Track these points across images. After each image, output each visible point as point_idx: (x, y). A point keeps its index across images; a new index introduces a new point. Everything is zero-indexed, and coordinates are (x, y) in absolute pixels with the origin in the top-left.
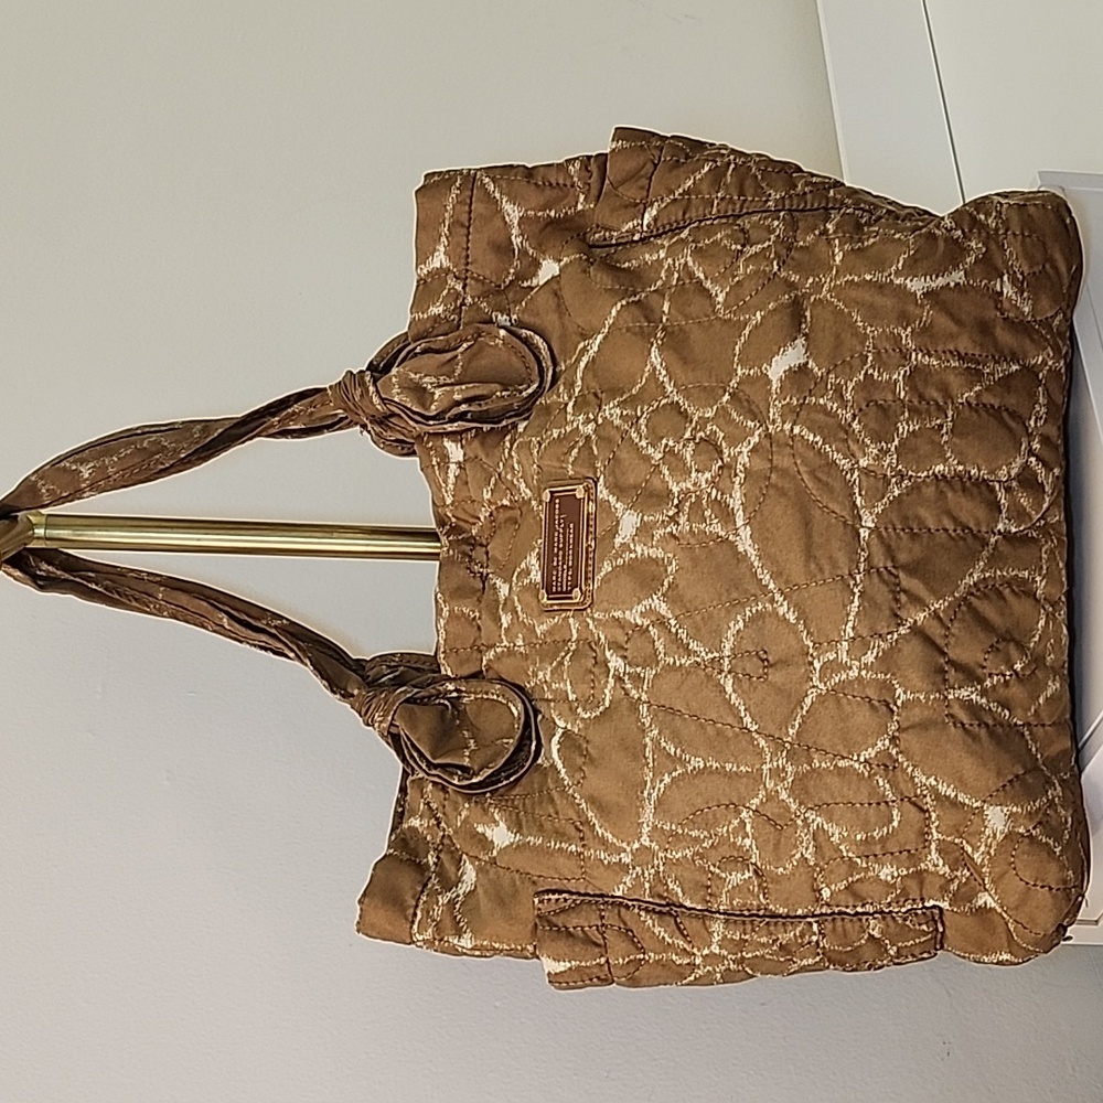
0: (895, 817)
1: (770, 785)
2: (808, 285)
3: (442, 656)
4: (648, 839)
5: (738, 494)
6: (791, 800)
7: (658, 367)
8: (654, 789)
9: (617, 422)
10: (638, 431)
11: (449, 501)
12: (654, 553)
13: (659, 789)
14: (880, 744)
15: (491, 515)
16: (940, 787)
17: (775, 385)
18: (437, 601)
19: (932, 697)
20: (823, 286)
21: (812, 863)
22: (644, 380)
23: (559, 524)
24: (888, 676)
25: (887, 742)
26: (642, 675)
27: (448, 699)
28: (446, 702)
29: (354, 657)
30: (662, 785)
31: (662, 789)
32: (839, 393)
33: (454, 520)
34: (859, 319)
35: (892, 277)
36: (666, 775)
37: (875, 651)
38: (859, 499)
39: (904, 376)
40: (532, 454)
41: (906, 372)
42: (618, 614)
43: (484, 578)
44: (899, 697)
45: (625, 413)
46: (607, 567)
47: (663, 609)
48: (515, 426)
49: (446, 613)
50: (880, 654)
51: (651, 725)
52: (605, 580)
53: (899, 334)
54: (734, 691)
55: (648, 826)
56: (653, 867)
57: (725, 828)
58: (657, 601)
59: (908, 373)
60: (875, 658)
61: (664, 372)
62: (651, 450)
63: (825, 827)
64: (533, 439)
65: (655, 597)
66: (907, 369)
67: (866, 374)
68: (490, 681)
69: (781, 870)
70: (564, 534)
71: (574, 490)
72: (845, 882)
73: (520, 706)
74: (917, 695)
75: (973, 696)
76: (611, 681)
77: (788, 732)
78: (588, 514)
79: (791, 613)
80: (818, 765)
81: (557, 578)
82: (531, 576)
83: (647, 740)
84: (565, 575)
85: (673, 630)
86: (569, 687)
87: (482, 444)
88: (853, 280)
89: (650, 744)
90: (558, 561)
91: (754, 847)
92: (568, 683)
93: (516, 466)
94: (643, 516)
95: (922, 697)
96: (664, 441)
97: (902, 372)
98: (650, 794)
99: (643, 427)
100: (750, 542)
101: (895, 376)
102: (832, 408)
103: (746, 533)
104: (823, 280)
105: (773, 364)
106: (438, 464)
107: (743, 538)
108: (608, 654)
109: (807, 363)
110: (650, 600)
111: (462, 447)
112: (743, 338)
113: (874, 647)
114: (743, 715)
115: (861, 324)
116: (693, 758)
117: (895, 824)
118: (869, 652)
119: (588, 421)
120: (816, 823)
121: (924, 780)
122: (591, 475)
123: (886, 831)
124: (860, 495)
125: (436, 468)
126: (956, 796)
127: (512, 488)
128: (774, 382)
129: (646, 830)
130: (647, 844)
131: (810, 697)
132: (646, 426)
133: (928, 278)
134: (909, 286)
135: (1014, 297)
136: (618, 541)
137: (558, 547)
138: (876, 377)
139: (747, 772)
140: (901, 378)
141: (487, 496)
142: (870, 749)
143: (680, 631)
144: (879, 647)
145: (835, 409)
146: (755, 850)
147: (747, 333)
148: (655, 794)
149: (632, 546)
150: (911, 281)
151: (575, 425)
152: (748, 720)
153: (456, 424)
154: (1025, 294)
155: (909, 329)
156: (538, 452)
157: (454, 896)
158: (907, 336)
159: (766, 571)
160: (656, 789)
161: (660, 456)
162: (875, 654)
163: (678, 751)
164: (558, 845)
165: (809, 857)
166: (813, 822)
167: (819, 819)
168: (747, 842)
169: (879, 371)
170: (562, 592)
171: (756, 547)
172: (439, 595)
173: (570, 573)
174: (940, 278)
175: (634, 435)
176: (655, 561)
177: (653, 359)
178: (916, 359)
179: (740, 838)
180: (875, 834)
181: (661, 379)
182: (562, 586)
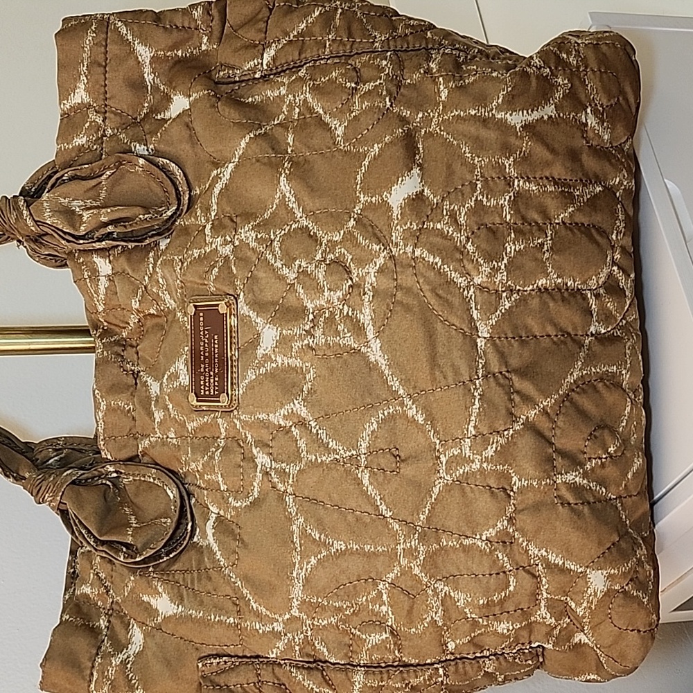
0: (511, 583)
1: (404, 562)
2: (418, 120)
3: (102, 443)
4: (297, 611)
5: (368, 310)
6: (423, 574)
7: (288, 195)
8: (302, 569)
9: (253, 244)
10: (272, 252)
11: (100, 309)
12: (293, 362)
13: (307, 569)
14: (499, 525)
15: (139, 321)
16: (550, 556)
17: (396, 212)
18: (95, 396)
19: (543, 483)
20: (432, 120)
21: (440, 624)
22: (275, 206)
23: (205, 335)
24: (506, 467)
25: (506, 522)
26: (287, 470)
27: (109, 479)
28: (108, 483)
29: (23, 441)
30: (309, 566)
31: (309, 570)
32: (453, 217)
33: (105, 324)
34: (467, 151)
35: (494, 112)
36: (313, 557)
37: (494, 446)
38: (475, 312)
39: (509, 201)
40: (175, 271)
41: (510, 197)
42: (262, 416)
43: (136, 375)
44: (515, 484)
45: (259, 236)
46: (251, 376)
47: (304, 412)
48: (157, 244)
49: (103, 406)
50: (499, 448)
51: (297, 514)
52: (251, 387)
53: (503, 164)
54: (371, 484)
55: (297, 600)
56: (302, 633)
57: (365, 598)
58: (298, 406)
59: (512, 198)
60: (495, 452)
61: (293, 199)
62: (286, 271)
63: (452, 594)
64: (176, 258)
65: (296, 402)
66: (512, 194)
67: (476, 200)
68: (146, 465)
69: (414, 630)
70: (209, 344)
71: (217, 305)
72: (468, 637)
73: (175, 490)
74: (530, 482)
75: (577, 479)
76: (259, 475)
77: (419, 518)
78: (231, 326)
79: (419, 416)
80: (445, 544)
81: (205, 383)
82: (181, 378)
83: (294, 527)
84: (212, 381)
85: (314, 431)
86: (220, 479)
87: (129, 260)
88: (459, 115)
89: (297, 531)
90: (205, 368)
91: (390, 613)
92: (220, 476)
93: (161, 280)
94: (282, 330)
95: (535, 484)
96: (297, 262)
97: (507, 198)
98: (298, 574)
99: (277, 249)
100: (380, 353)
101: (502, 202)
102: (448, 232)
103: (376, 345)
104: (431, 114)
105: (393, 192)
106: (90, 277)
107: (374, 349)
108: (255, 451)
109: (423, 191)
110: (291, 404)
111: (110, 262)
112: (363, 168)
113: (493, 443)
114: (379, 504)
115: (469, 155)
116: (335, 542)
117: (511, 588)
118: (489, 447)
119: (225, 243)
120: (444, 591)
121: (536, 552)
122: (231, 292)
123: (503, 594)
124: (476, 309)
125: (88, 280)
126: (564, 563)
127: (157, 299)
128: (395, 209)
129: (295, 603)
130: (297, 614)
131: (438, 487)
132: (280, 248)
133: (525, 112)
134: (509, 120)
135: (597, 127)
136: (260, 352)
137: (204, 355)
138: (485, 203)
139: (383, 551)
140: (506, 203)
141: (135, 305)
142: (491, 530)
143: (319, 432)
144: (497, 442)
145: (451, 233)
146: (391, 615)
147: (367, 164)
148: (303, 574)
149: (273, 356)
150: (511, 115)
151: (214, 246)
152: (383, 507)
153: (104, 243)
154: (605, 124)
155: (512, 159)
156: (180, 269)
157: (125, 656)
158: (510, 165)
159: (395, 379)
160: (304, 570)
161: (295, 276)
162: (494, 449)
163: (322, 536)
164: (217, 618)
165: (438, 619)
166: (442, 591)
167: (446, 588)
168: (384, 608)
169: (487, 198)
170: (209, 396)
171: (386, 357)
172: (97, 391)
173: (217, 379)
174: (535, 112)
175: (269, 257)
176: (295, 369)
177: (283, 187)
178: (518, 185)
179: (378, 606)
180: (495, 598)
181: (291, 205)
182: (209, 390)
